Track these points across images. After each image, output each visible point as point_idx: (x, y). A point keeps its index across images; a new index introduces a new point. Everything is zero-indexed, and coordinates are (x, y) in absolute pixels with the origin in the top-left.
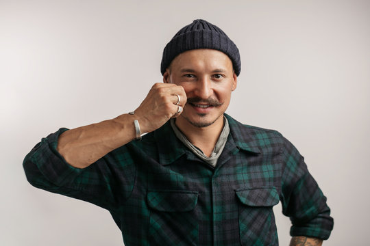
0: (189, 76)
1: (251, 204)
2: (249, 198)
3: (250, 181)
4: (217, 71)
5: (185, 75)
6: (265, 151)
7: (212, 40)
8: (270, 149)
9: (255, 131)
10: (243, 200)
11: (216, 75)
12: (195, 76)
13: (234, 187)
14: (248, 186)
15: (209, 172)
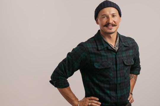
1: (128, 64)
2: (127, 62)
3: (126, 56)
4: (113, 14)
5: (103, 17)
6: (130, 45)
8: (132, 45)
9: (126, 38)
10: (125, 63)
11: (113, 16)
12: (106, 17)
13: (122, 59)
14: (126, 58)
15: (115, 53)
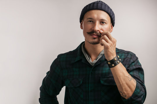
0: (90, 21)
5: (88, 21)
7: (102, 6)
10: (102, 82)
11: (102, 22)
12: (93, 22)
